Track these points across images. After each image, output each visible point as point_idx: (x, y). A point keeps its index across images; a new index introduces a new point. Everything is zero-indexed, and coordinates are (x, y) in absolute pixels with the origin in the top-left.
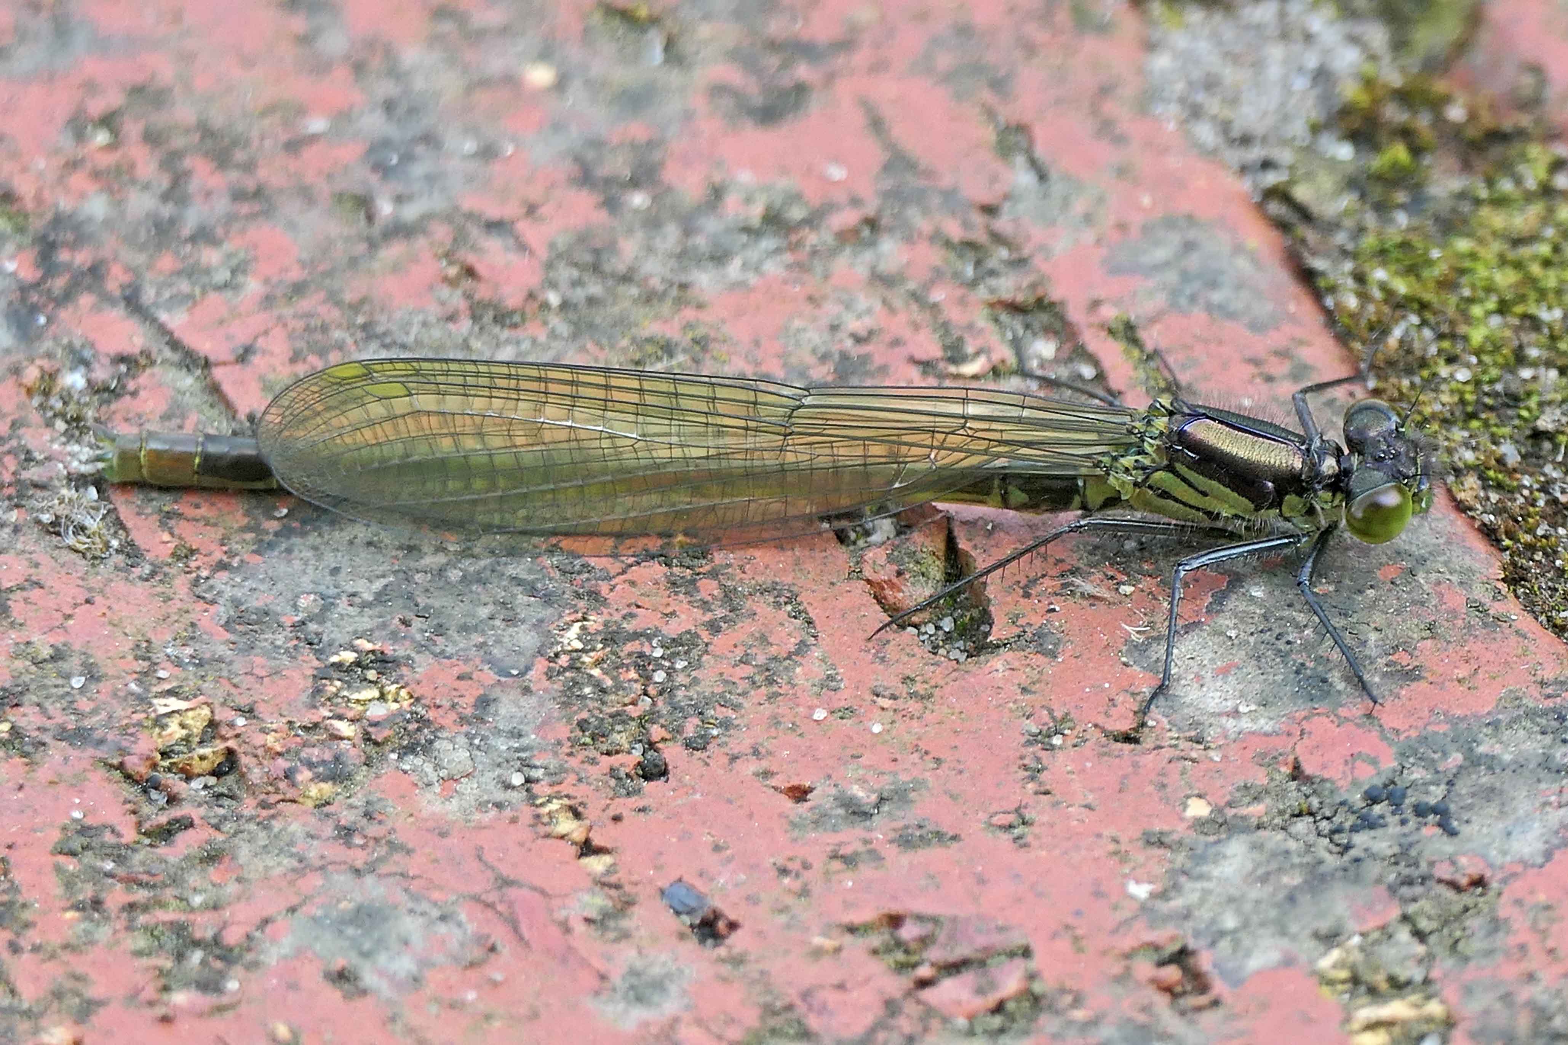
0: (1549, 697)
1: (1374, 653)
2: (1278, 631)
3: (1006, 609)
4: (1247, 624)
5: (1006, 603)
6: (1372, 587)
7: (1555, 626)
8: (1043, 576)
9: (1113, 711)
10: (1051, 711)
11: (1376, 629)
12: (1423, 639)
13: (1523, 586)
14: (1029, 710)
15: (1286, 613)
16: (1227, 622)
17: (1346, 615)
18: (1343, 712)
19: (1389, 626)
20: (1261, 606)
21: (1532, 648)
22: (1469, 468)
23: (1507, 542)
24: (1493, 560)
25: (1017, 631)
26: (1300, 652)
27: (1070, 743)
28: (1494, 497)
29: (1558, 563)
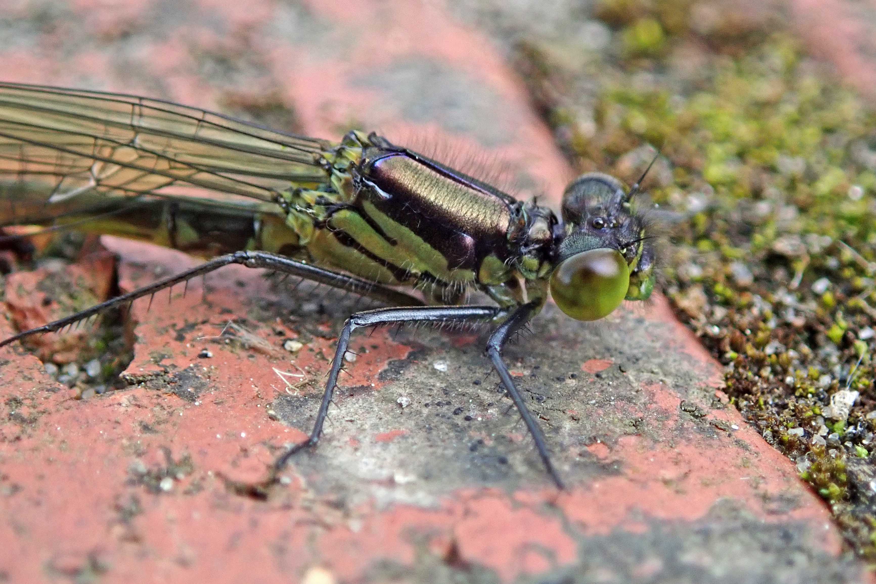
0: (772, 512)
1: (567, 441)
2: (457, 406)
3: (152, 349)
4: (423, 396)
5: (153, 343)
6: (573, 376)
7: (781, 443)
8: (204, 322)
9: (244, 462)
10: (168, 453)
11: (573, 418)
12: (626, 434)
13: (746, 399)
14: (143, 448)
15: (470, 390)
16: (401, 391)
17: (539, 400)
18: (521, 496)
19: (588, 416)
20: (442, 380)
21: (754, 460)
22: (694, 282)
23: (731, 354)
24: (713, 369)
25: (156, 369)
26: (479, 429)
27: (181, 488)
28: (720, 312)
29: (789, 380)
